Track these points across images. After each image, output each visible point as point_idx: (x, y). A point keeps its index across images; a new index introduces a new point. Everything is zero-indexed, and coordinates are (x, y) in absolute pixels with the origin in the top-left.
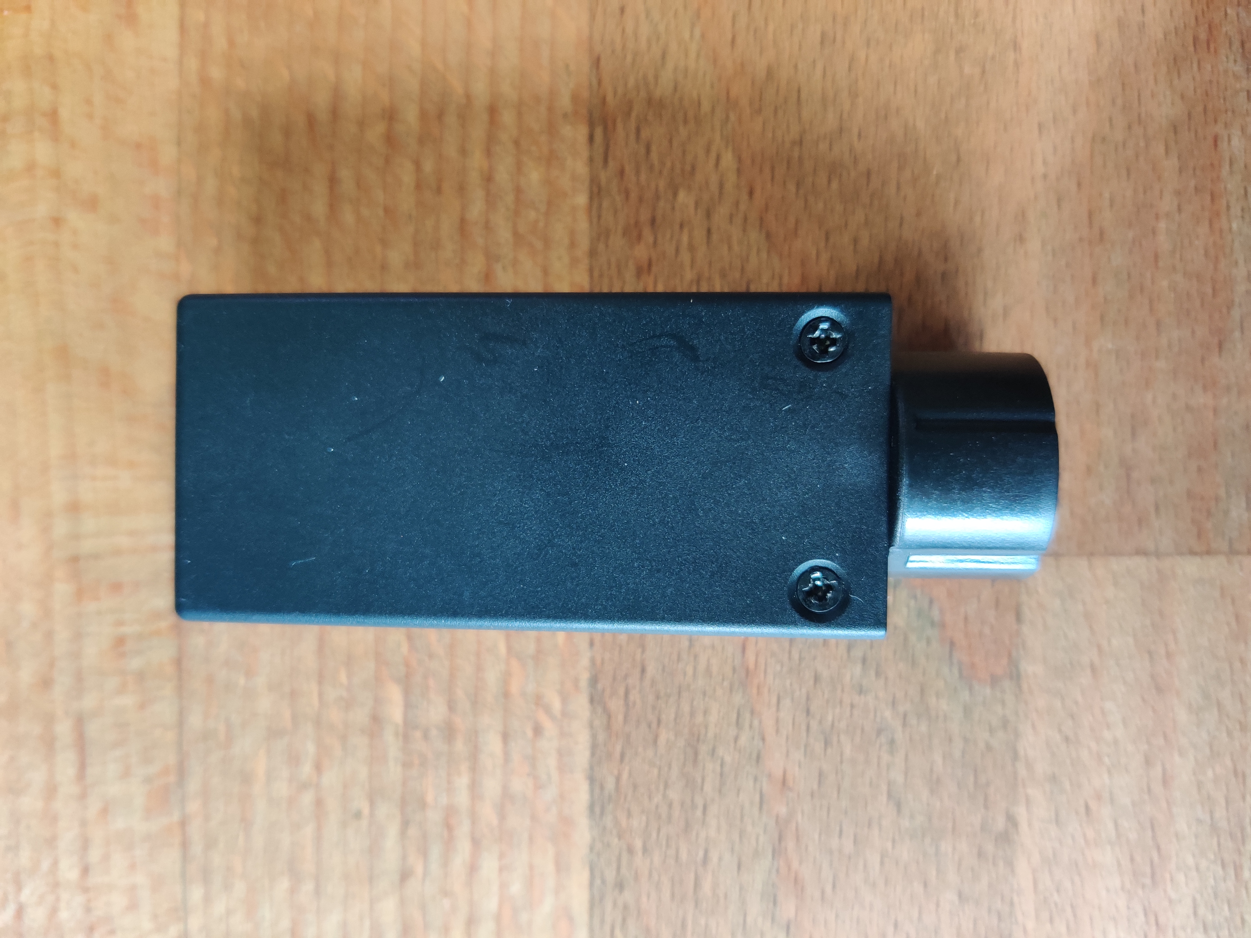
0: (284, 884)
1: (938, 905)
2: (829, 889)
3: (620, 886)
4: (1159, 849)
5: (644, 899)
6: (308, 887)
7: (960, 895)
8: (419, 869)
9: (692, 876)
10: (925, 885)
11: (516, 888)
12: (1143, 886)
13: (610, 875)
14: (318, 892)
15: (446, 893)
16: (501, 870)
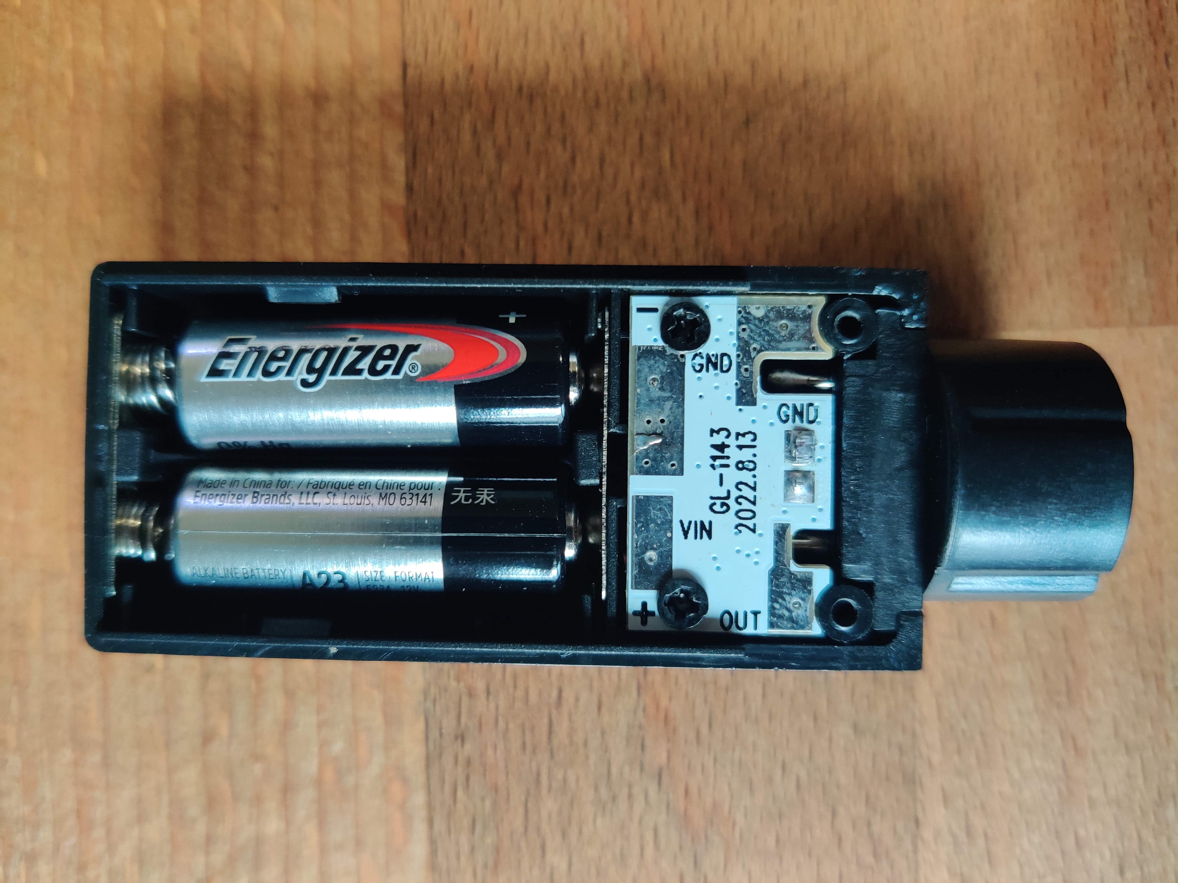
0: (67, 755)
1: (830, 740)
2: (704, 729)
3: (461, 737)
4: (1073, 662)
5: (490, 752)
6: (95, 758)
7: (855, 727)
8: (224, 730)
9: (545, 721)
10: (815, 719)
11: (338, 747)
12: (1059, 706)
13: (449, 724)
14: (106, 763)
15: (257, 757)
16: (320, 726)
